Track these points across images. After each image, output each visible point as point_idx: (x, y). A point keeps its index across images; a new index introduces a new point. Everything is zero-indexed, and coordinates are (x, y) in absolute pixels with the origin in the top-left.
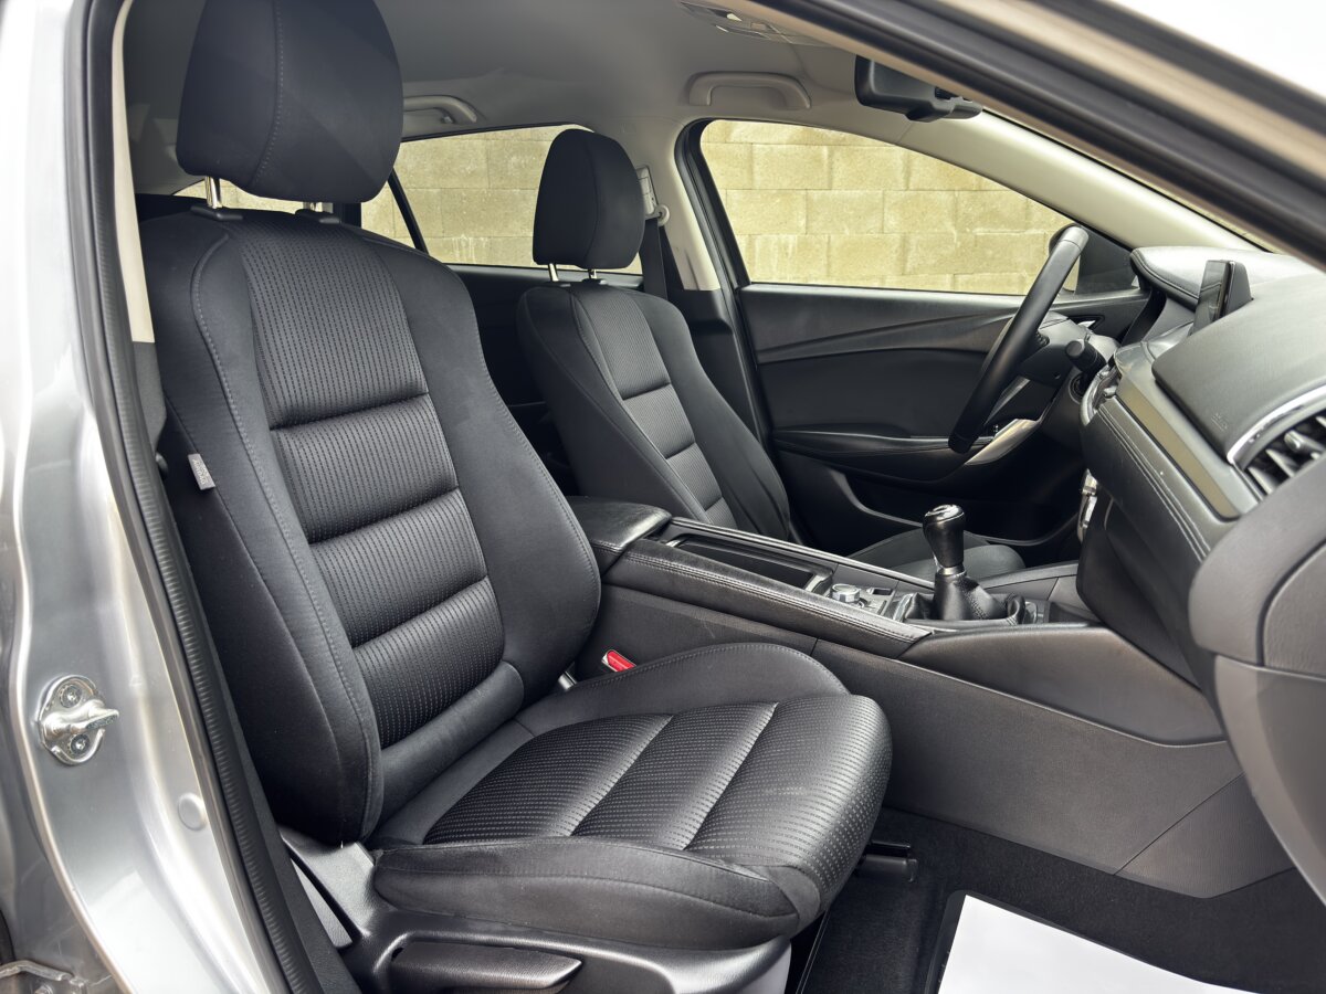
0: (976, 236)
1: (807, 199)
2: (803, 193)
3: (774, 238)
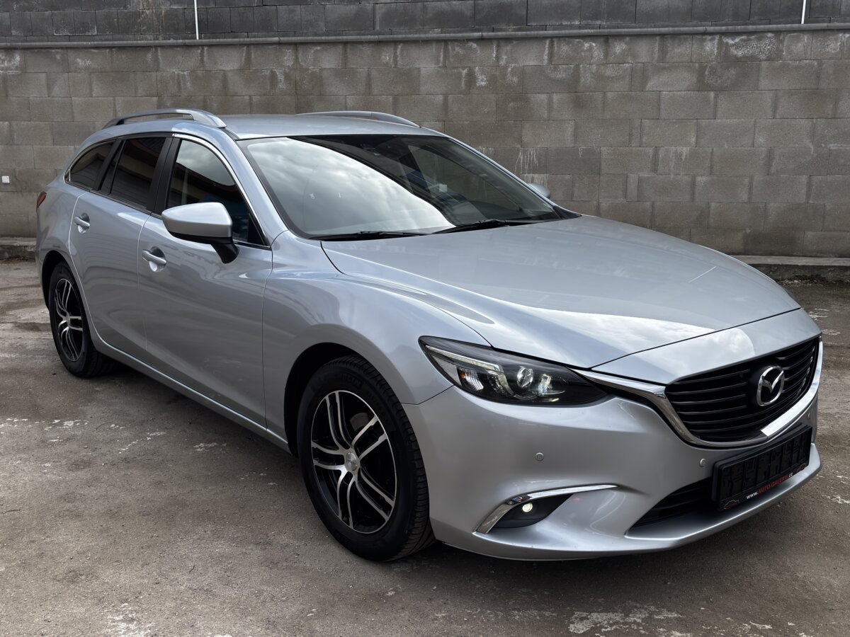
0: (830, 149)
1: (698, 125)
2: (695, 121)
3: (673, 149)
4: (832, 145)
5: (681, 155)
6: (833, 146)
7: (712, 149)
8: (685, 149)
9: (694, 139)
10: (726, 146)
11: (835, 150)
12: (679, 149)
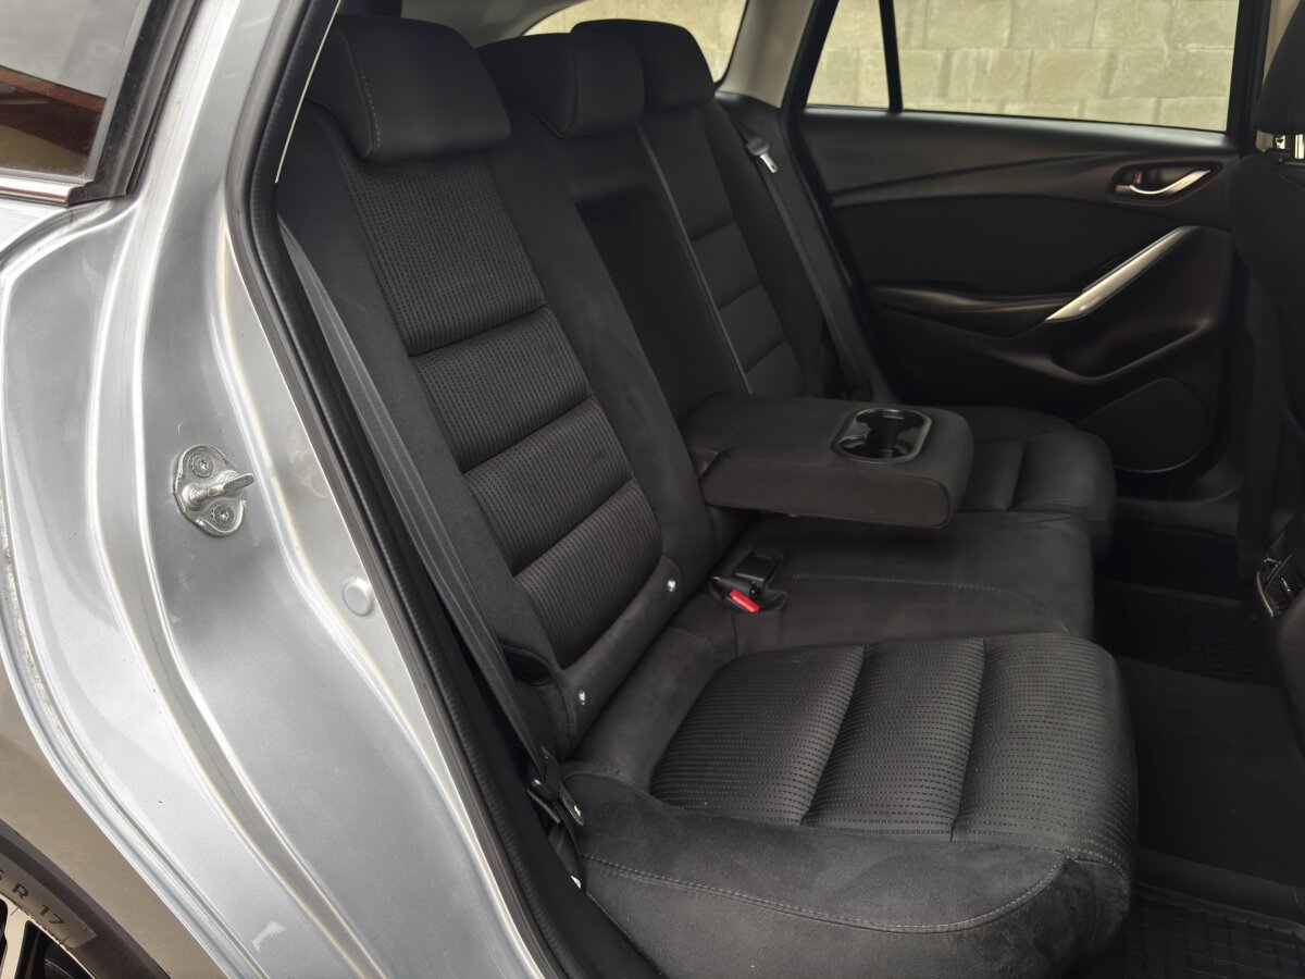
0: (1188, 53)
3: (973, 52)
4: (1191, 45)
5: (985, 64)
6: (1192, 48)
7: (1032, 53)
8: (992, 51)
9: (1006, 34)
10: (1052, 46)
11: (1194, 54)
12: (983, 51)
